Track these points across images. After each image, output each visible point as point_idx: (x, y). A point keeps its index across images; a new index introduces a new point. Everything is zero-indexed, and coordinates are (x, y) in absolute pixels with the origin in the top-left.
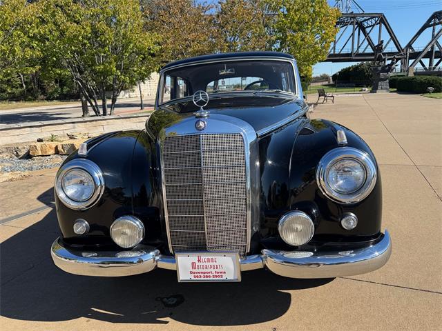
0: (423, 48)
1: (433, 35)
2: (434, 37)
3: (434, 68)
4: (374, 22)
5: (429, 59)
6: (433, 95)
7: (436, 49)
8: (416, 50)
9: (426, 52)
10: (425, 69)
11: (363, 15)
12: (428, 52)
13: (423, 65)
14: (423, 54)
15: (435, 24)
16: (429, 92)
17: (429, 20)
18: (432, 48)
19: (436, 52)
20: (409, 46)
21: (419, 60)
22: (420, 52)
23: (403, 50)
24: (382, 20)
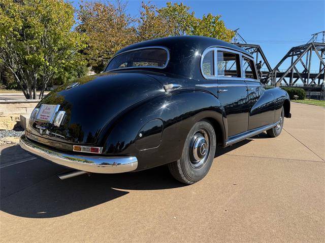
0: (286, 70)
1: (292, 62)
2: (292, 64)
3: (293, 84)
4: (253, 51)
5: (289, 78)
6: (297, 101)
7: (294, 71)
8: (281, 71)
9: (287, 73)
10: (287, 84)
11: (246, 45)
12: (289, 73)
13: (286, 82)
14: (286, 74)
15: (293, 55)
16: (295, 99)
17: (289, 52)
18: (292, 70)
19: (294, 73)
20: (276, 68)
21: (283, 78)
22: (284, 73)
23: (272, 71)
24: (259, 50)
